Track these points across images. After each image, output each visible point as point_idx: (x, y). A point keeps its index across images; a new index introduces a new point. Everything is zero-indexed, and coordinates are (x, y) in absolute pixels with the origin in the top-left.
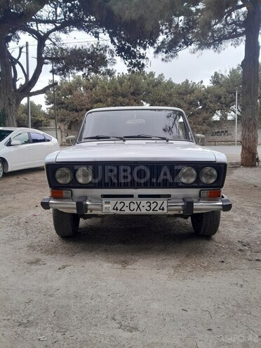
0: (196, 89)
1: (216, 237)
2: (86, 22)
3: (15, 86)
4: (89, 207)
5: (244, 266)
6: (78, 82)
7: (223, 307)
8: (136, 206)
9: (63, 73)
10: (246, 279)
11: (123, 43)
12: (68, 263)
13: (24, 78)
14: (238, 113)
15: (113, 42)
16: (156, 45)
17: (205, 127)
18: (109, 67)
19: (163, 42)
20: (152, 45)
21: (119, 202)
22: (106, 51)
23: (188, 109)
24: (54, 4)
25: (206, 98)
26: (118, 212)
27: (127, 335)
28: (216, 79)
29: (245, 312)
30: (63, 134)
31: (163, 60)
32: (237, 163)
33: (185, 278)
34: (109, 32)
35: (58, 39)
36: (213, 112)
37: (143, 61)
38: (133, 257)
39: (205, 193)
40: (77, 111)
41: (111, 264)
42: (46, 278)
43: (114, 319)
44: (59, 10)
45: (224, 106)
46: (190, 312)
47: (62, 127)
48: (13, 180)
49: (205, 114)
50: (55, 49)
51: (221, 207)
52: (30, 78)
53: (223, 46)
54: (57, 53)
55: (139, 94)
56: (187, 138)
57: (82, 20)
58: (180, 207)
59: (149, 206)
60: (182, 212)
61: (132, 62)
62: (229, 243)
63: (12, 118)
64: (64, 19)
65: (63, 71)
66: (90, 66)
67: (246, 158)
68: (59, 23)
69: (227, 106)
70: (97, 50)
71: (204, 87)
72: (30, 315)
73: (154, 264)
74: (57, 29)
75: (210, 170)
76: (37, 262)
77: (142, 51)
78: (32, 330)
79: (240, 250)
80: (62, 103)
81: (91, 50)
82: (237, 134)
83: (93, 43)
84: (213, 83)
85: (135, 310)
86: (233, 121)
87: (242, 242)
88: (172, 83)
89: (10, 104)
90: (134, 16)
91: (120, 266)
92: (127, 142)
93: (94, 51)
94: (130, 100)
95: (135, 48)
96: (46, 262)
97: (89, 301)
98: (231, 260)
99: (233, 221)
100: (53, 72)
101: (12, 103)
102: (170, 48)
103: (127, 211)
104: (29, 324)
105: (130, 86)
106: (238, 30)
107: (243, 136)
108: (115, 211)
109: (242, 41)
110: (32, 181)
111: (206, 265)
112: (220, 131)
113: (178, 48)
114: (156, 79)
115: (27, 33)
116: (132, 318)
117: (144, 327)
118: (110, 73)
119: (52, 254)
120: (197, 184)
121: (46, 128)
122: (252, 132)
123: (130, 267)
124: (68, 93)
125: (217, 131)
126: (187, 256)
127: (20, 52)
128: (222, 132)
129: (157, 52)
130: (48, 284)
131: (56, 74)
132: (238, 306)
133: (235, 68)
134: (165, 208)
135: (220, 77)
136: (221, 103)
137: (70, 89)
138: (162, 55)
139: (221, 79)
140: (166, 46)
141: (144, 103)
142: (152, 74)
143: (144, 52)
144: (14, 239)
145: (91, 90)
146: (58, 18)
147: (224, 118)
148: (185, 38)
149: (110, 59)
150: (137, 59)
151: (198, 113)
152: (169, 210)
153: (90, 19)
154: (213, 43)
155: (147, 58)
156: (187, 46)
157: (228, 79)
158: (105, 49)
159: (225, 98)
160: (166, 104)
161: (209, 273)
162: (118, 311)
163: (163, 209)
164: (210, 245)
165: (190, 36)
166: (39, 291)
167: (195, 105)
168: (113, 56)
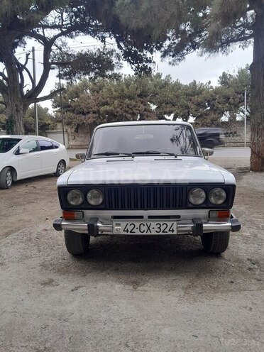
0: (203, 90)
1: (226, 254)
2: (92, 26)
3: (22, 92)
4: (100, 229)
5: (253, 287)
6: (85, 85)
7: (232, 332)
8: (146, 228)
9: (70, 78)
10: (255, 302)
11: (130, 47)
12: (80, 284)
13: (31, 84)
14: (246, 113)
15: (119, 46)
16: (162, 49)
18: (116, 71)
19: (170, 46)
20: (159, 48)
21: (129, 224)
22: (112, 54)
23: (196, 111)
24: (60, 9)
25: (214, 99)
26: (129, 233)
28: (225, 79)
29: (254, 338)
30: (70, 137)
31: (170, 63)
32: (246, 168)
33: (195, 301)
34: (115, 37)
35: (64, 44)
36: (222, 113)
37: (149, 65)
38: (144, 278)
39: (214, 214)
40: (84, 114)
41: (122, 285)
42: (60, 301)
43: (127, 346)
44: (65, 15)
45: (233, 106)
46: (200, 339)
47: (69, 130)
49: (213, 116)
50: (61, 54)
51: (230, 228)
52: (37, 83)
53: (231, 48)
54: (63, 58)
55: (146, 96)
57: (88, 24)
58: (190, 229)
59: (159, 228)
60: (191, 232)
61: (139, 66)
62: (238, 261)
63: (20, 126)
64: (71, 24)
65: (69, 75)
66: (97, 70)
67: (255, 163)
68: (64, 28)
69: (235, 106)
70: (104, 54)
71: (212, 87)
72: (46, 341)
73: (165, 285)
74: (63, 34)
75: (219, 191)
76: (50, 282)
77: (149, 55)
79: (250, 269)
80: (69, 106)
81: (98, 54)
82: (246, 135)
83: (99, 47)
84: (221, 84)
85: (147, 336)
86: (242, 122)
87: (251, 260)
88: (179, 84)
89: (17, 111)
90: (141, 24)
91: (131, 287)
92: (136, 158)
93: (100, 55)
94: (136, 102)
95: (142, 52)
96: (59, 282)
97: (102, 327)
98: (240, 280)
100: (60, 76)
101: (19, 109)
102: (177, 52)
103: (137, 233)
104: (46, 351)
105: (137, 88)
106: (247, 32)
107: (252, 140)
108: (125, 233)
109: (250, 43)
110: (41, 190)
111: (215, 286)
112: (229, 132)
113: (185, 51)
114: (163, 80)
115: (34, 39)
116: (144, 345)
118: (117, 77)
119: (64, 274)
120: (206, 205)
121: (52, 131)
122: (261, 136)
123: (141, 288)
124: (75, 95)
125: (225, 132)
126: (197, 276)
127: (27, 58)
128: (231, 133)
129: (164, 56)
130: (62, 308)
131: (63, 79)
132: (247, 331)
134: (175, 230)
135: (228, 77)
136: (229, 104)
137: (77, 93)
138: (169, 59)
139: (229, 79)
140: (173, 50)
141: (151, 105)
142: (159, 75)
143: (151, 56)
144: (27, 257)
145: (97, 92)
146: (64, 23)
147: (232, 119)
148: (192, 41)
149: (117, 63)
150: (144, 63)
151: (206, 115)
152: (178, 231)
153: (96, 24)
154: (221, 46)
155: (154, 62)
156: (195, 50)
157: (236, 80)
158: (111, 52)
159: (233, 99)
160: (173, 105)
161: (219, 295)
162: (130, 337)
163: (173, 231)
164: (220, 263)
165: (197, 40)
166: (54, 315)
167: (203, 106)
168: (119, 60)
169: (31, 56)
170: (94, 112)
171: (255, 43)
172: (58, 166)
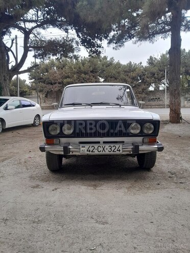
0: (137, 68)
1: (153, 169)
2: (59, 21)
3: (8, 67)
4: (71, 150)
5: (172, 187)
6: (52, 64)
7: (159, 210)
8: (102, 149)
9: (43, 58)
10: (173, 194)
11: (85, 36)
12: (58, 187)
13: (15, 61)
14: (166, 85)
15: (78, 36)
16: (109, 38)
17: (143, 95)
18: (75, 53)
19: (113, 36)
20: (106, 38)
21: (91, 146)
23: (131, 83)
24: (36, 9)
25: (144, 75)
26: (91, 153)
27: (101, 226)
28: (151, 61)
29: (173, 212)
30: (42, 100)
31: (114, 48)
32: (167, 121)
33: (135, 194)
34: (75, 29)
35: (39, 34)
36: (149, 85)
37: (100, 49)
38: (100, 182)
39: (146, 140)
40: (52, 84)
41: (86, 187)
42: (45, 196)
43: (92, 218)
44: (40, 13)
45: (157, 80)
46: (139, 213)
47: (41, 96)
48: (10, 134)
49: (143, 86)
50: (36, 41)
51: (157, 149)
52: (19, 61)
53: (155, 38)
54: (38, 43)
55: (96, 72)
56: (133, 104)
57: (56, 20)
58: (131, 149)
59: (111, 149)
60: (132, 153)
61: (92, 50)
62: (162, 173)
63: (7, 90)
64: (43, 19)
65: (42, 56)
66: (62, 52)
67: (173, 117)
68: (39, 22)
69: (159, 80)
70: (67, 41)
71: (142, 66)
72: (39, 217)
73: (114, 186)
74: (38, 26)
75: (149, 125)
76: (37, 186)
77: (99, 42)
78: (42, 225)
79: (170, 177)
80: (41, 79)
81: (62, 41)
82: (166, 100)
83: (63, 36)
84: (149, 64)
85: (105, 213)
86: (164, 91)
87: (171, 172)
88: (120, 64)
89: (5, 80)
90: (95, 19)
91: (92, 188)
92: (93, 107)
93: (64, 41)
94: (90, 76)
95: (94, 40)
96: (43, 186)
97: (75, 208)
98: (164, 183)
99: (164, 159)
100: (35, 56)
101: (6, 79)
102: (119, 40)
103: (96, 152)
104: (39, 222)
105: (90, 67)
106: (166, 28)
107: (171, 101)
108: (88, 152)
109: (169, 35)
110: (24, 134)
111: (148, 186)
112: (154, 98)
113: (124, 40)
114: (109, 61)
115: (17, 29)
116: (103, 217)
117: (111, 222)
118: (76, 57)
119: (46, 182)
120: (141, 134)
121: (29, 96)
122: (177, 99)
123: (99, 188)
124: (45, 71)
125: (152, 98)
126: (135, 181)
127: (12, 43)
128: (156, 99)
129: (109, 43)
130: (48, 199)
131: (37, 58)
132: (169, 209)
133: (165, 53)
134: (121, 150)
135: (154, 59)
136: (155, 78)
137: (47, 69)
138: (113, 45)
139: (154, 61)
140: (116, 39)
141: (100, 78)
142: (105, 58)
143: (101, 43)
144: (19, 173)
145: (62, 69)
146: (39, 19)
147: (157, 89)
148: (129, 33)
149: (76, 48)
150: (96, 48)
151: (139, 86)
152: (123, 151)
153: (62, 20)
154: (149, 37)
155: (103, 47)
156: (131, 39)
157: (159, 61)
158: (72, 40)
159: (157, 74)
160: (116, 79)
161: (150, 191)
162: (94, 213)
163: (119, 151)
164: (150, 174)
165: (133, 32)
166: (42, 203)
167: (136, 79)
168: (78, 45)
169: (15, 41)
170: (59, 83)
171: (172, 35)
172: (35, 119)
